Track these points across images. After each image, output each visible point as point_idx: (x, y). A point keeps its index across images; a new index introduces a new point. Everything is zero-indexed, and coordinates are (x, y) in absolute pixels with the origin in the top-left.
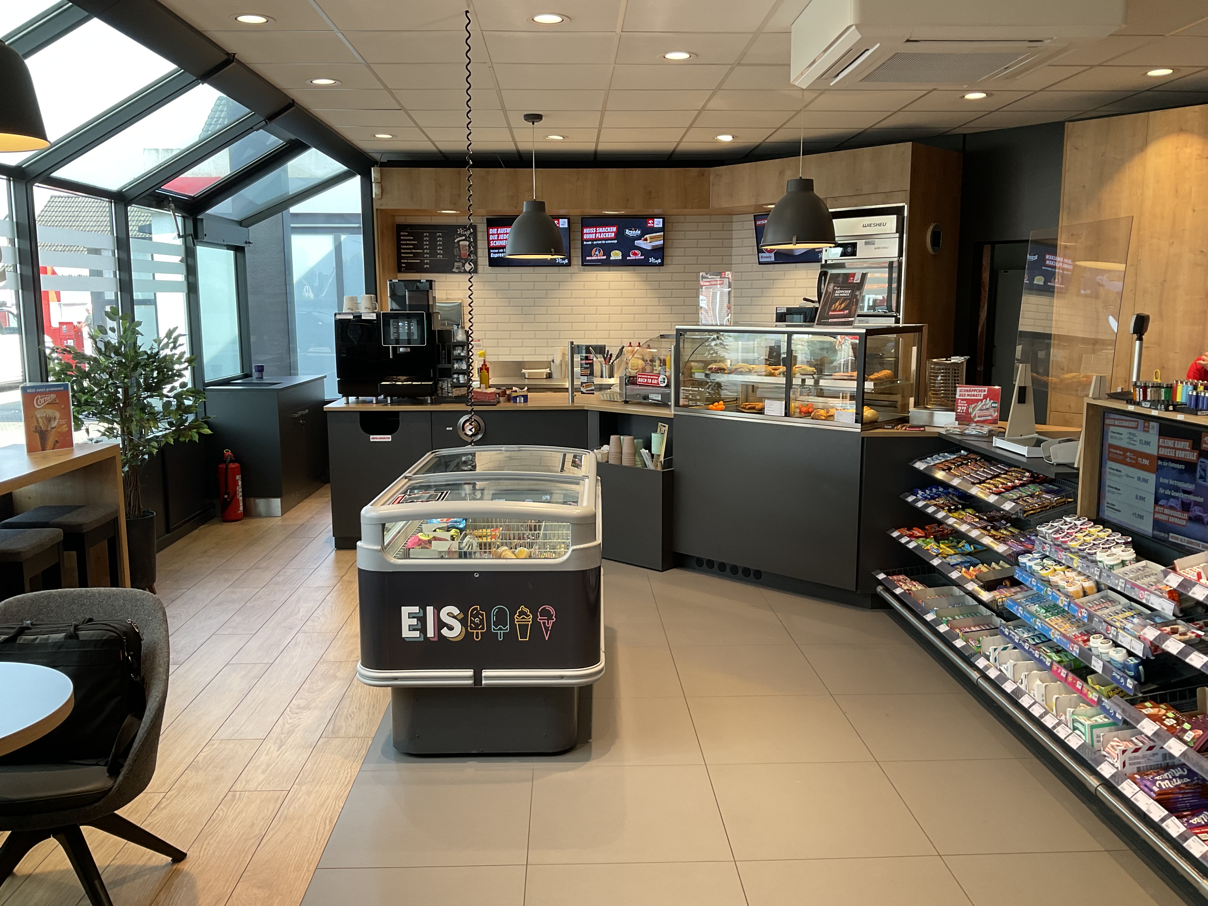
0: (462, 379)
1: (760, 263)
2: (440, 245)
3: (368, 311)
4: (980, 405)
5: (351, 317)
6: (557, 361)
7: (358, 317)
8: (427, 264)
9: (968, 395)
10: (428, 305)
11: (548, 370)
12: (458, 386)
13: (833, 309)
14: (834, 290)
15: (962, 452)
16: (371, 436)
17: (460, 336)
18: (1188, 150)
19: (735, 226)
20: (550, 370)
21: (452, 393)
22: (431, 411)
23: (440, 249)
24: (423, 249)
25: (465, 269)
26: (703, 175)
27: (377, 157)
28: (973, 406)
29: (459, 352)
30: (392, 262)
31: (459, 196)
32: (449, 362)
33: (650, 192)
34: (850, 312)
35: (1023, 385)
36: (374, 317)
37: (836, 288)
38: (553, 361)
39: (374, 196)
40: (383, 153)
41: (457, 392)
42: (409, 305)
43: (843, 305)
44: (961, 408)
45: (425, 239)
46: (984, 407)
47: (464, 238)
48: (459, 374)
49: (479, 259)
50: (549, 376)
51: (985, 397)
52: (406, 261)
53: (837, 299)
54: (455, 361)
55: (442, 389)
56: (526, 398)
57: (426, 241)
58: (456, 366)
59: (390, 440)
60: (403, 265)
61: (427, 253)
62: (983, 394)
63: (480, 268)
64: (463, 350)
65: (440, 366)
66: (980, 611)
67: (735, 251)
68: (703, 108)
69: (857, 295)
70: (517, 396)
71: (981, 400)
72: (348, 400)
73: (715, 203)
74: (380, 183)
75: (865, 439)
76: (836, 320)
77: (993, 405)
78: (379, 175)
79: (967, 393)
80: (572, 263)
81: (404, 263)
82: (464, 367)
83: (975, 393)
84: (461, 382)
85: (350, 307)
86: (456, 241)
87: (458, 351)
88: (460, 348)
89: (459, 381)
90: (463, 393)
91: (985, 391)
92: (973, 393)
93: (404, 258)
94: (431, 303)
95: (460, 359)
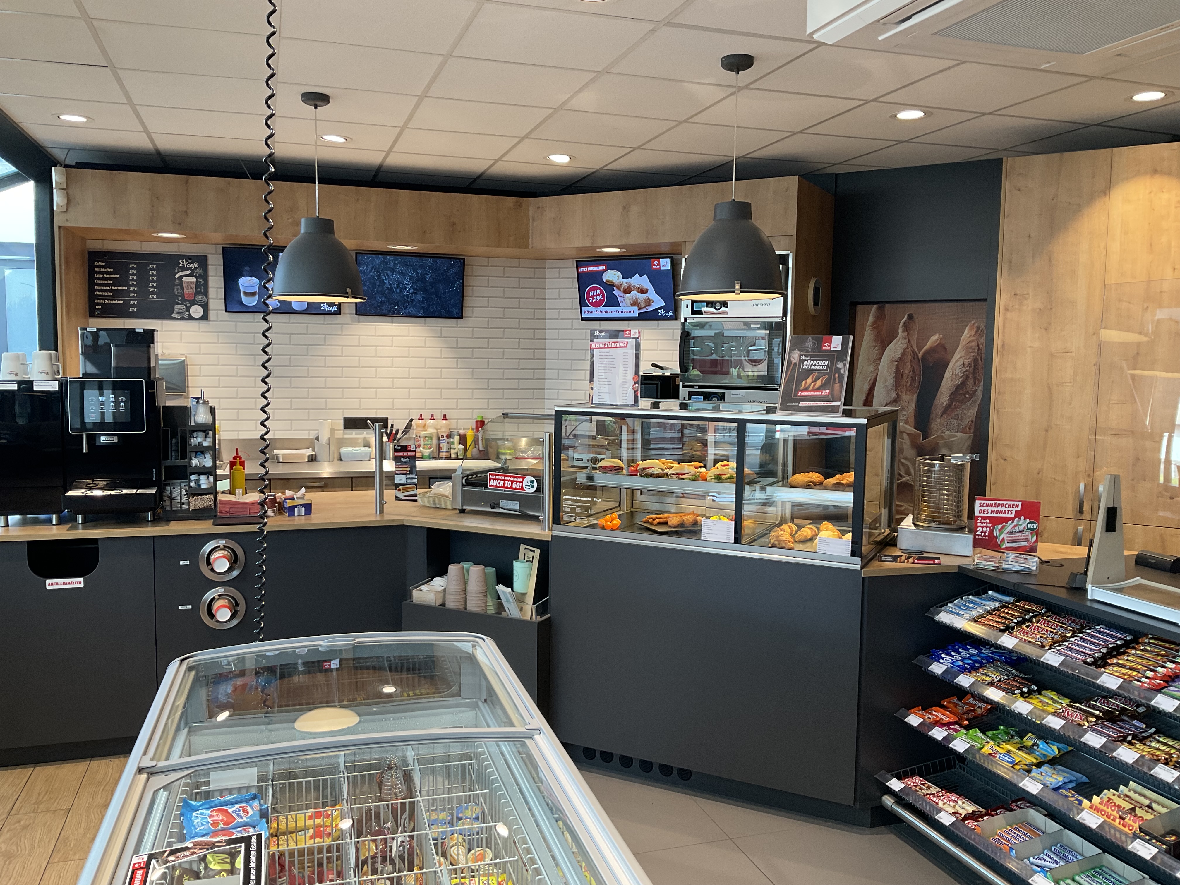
0: (205, 482)
1: (583, 319)
2: (153, 281)
3: (44, 376)
4: (1010, 525)
5: (15, 387)
6: (324, 437)
7: (26, 385)
8: (133, 306)
9: (992, 511)
10: (149, 368)
11: (310, 451)
12: (200, 493)
13: (802, 387)
14: (801, 361)
15: (990, 592)
16: (48, 581)
17: (201, 417)
18: (1165, 196)
19: (549, 273)
20: (313, 450)
21: (189, 504)
22: (154, 536)
23: (153, 287)
24: (127, 285)
25: (189, 315)
26: (520, 206)
27: (59, 154)
28: (1000, 526)
29: (200, 440)
30: (81, 301)
31: (186, 212)
32: (184, 456)
33: (454, 224)
34: (832, 393)
35: (1111, 506)
36: (54, 386)
37: (803, 357)
38: (317, 439)
39: (55, 208)
40: (69, 150)
41: (197, 503)
42: (117, 368)
43: (819, 383)
44: (984, 528)
45: (131, 272)
46: (1017, 529)
47: (189, 272)
48: (199, 474)
49: (211, 301)
50: (312, 459)
51: (1018, 514)
52: (102, 301)
53: (807, 374)
54: (194, 454)
55: (171, 498)
56: (308, 508)
57: (133, 274)
58: (195, 462)
59: (82, 585)
60: (97, 307)
61: (134, 292)
62: (1014, 510)
63: (212, 314)
64: (206, 437)
65: (168, 463)
66: (1105, 864)
67: (549, 304)
68: (561, 107)
69: (839, 369)
70: (295, 506)
71: (1013, 519)
72: (7, 520)
73: (535, 242)
74: (66, 190)
75: (866, 580)
76: (811, 404)
77: (1029, 526)
78: (65, 178)
79: (990, 509)
80: (342, 312)
81: (99, 304)
82: (208, 462)
83: (1003, 509)
84: (203, 486)
85: (13, 370)
86: (177, 276)
87: (197, 440)
88: (202, 434)
89: (199, 485)
90: (208, 504)
91: (1017, 506)
92: (999, 508)
93: (99, 297)
94: (152, 364)
95: (201, 451)
